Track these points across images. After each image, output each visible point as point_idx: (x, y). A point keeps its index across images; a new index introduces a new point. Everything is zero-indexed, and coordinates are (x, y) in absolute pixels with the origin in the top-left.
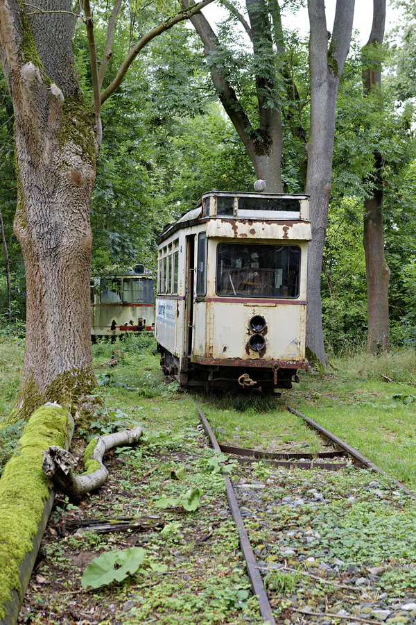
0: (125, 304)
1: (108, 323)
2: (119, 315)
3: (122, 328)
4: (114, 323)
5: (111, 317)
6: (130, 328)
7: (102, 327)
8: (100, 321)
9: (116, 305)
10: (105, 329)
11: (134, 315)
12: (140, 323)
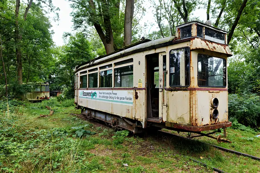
0: (41, 92)
1: (36, 97)
2: (39, 95)
3: (40, 98)
4: (38, 97)
5: (37, 95)
6: (43, 98)
7: (34, 98)
8: (33, 97)
9: (38, 92)
10: (35, 99)
11: (44, 95)
12: (46, 97)
